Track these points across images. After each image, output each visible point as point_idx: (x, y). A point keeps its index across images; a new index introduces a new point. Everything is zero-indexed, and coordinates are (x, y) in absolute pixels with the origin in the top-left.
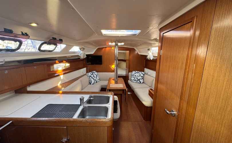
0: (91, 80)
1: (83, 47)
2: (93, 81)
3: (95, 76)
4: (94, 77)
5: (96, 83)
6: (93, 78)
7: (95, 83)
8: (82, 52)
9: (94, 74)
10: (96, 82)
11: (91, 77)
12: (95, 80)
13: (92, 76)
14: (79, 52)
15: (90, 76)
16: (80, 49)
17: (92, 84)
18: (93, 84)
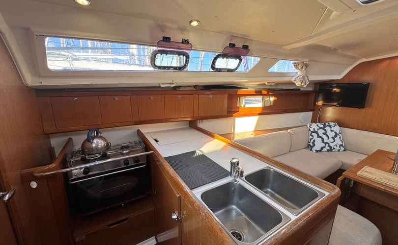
0: (314, 141)
1: (306, 60)
2: (319, 144)
3: (332, 134)
4: (324, 137)
5: (328, 151)
6: (321, 137)
7: (325, 150)
8: (299, 73)
9: (328, 128)
10: (328, 148)
11: (318, 134)
12: (326, 143)
13: (321, 132)
14: (292, 75)
15: (315, 132)
16: (296, 66)
17: (314, 149)
18: (317, 151)
